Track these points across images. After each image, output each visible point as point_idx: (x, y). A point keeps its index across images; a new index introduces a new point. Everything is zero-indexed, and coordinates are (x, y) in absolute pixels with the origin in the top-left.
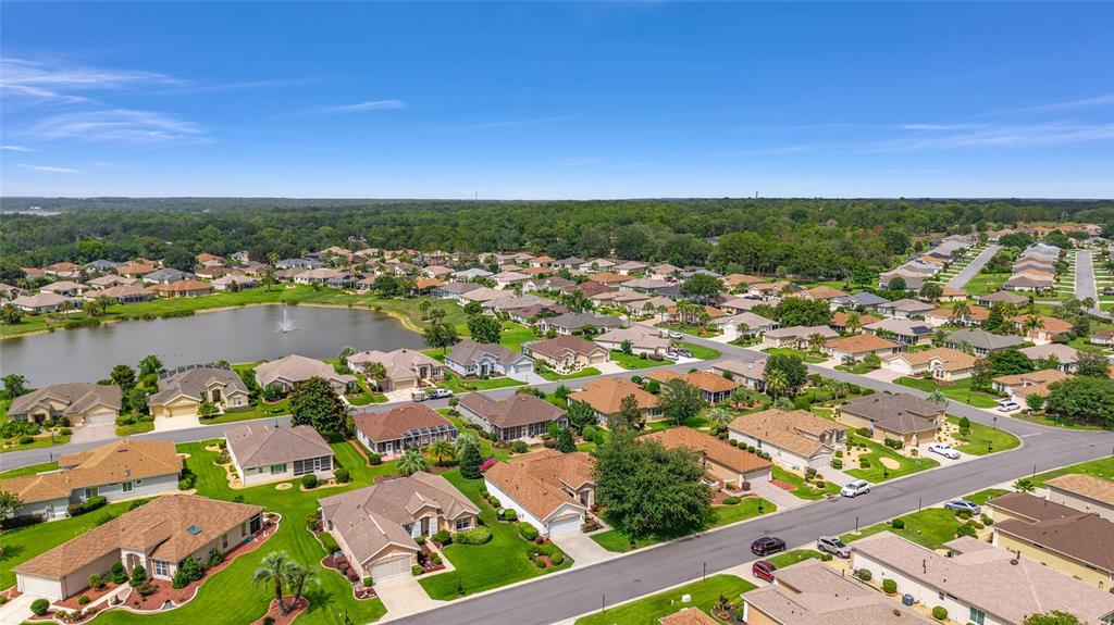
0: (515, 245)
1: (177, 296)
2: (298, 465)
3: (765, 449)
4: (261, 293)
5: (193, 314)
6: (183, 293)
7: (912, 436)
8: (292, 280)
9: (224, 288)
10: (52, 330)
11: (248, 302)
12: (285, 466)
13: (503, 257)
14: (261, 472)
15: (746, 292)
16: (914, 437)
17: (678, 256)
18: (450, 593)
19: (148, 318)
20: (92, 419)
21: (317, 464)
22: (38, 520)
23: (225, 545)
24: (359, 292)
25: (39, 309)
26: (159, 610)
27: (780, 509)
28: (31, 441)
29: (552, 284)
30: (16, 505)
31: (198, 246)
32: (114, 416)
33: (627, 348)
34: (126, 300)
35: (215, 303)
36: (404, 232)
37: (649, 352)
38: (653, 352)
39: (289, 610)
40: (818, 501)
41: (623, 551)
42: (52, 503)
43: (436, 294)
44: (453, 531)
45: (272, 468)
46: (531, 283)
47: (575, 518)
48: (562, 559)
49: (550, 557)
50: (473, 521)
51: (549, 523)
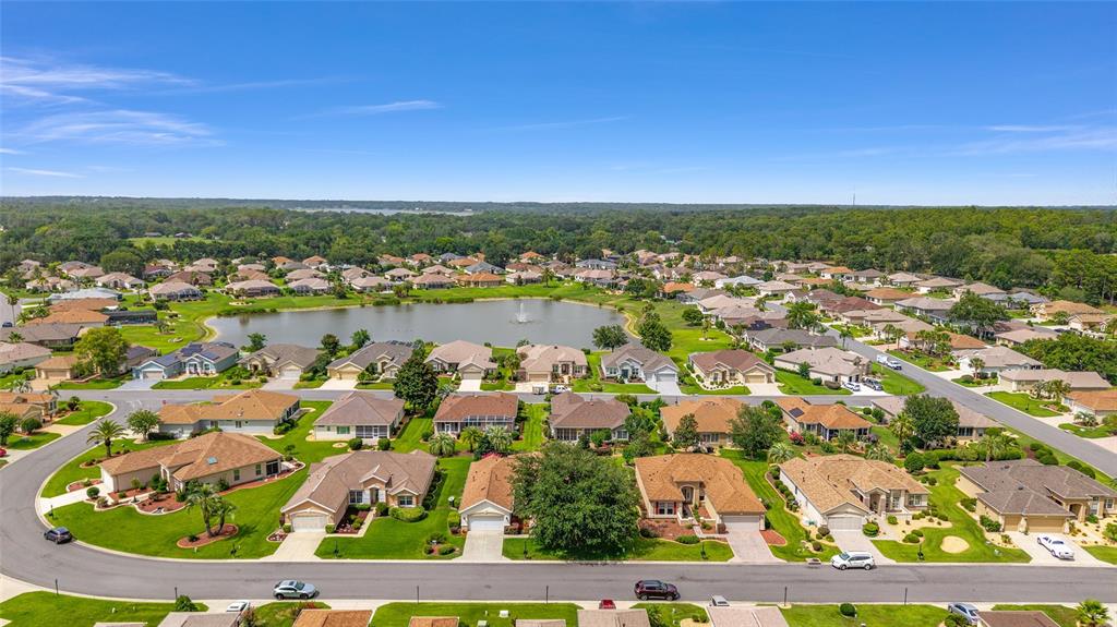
0: (819, 254)
1: (472, 286)
2: (359, 428)
3: (799, 497)
4: (538, 289)
5: (472, 301)
6: (476, 283)
7: (1019, 520)
8: (573, 279)
9: (513, 281)
10: (363, 306)
11: (522, 295)
12: (348, 428)
13: (794, 266)
14: (329, 430)
15: (1066, 323)
16: (1023, 522)
17: (1002, 274)
18: (329, 553)
19: (437, 302)
20: (285, 373)
21: (376, 431)
22: (172, 438)
23: (237, 478)
24: (617, 293)
25: (365, 288)
26: (150, 513)
27: (735, 560)
28: (239, 383)
29: (812, 298)
30: (162, 425)
31: (529, 244)
32: (300, 373)
33: (804, 371)
34: (430, 286)
35: (496, 293)
36: (712, 237)
37: (825, 378)
38: (831, 379)
39: (213, 535)
40: (792, 563)
41: (513, 558)
42: (183, 426)
43: (681, 299)
44: (394, 505)
45: (338, 428)
46: (791, 294)
47: (500, 518)
48: (452, 551)
49: (441, 546)
50: (414, 500)
51: (469, 516)
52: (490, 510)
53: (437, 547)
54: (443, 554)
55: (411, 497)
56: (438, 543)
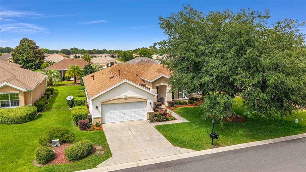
48: (91, 151)
49: (68, 147)
50: (21, 99)
51: (102, 104)
52: (131, 93)
53: (61, 150)
54: (75, 160)
55: (17, 95)
56: (63, 142)
